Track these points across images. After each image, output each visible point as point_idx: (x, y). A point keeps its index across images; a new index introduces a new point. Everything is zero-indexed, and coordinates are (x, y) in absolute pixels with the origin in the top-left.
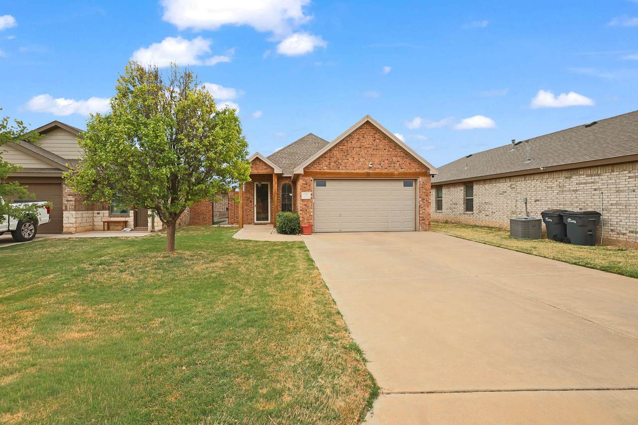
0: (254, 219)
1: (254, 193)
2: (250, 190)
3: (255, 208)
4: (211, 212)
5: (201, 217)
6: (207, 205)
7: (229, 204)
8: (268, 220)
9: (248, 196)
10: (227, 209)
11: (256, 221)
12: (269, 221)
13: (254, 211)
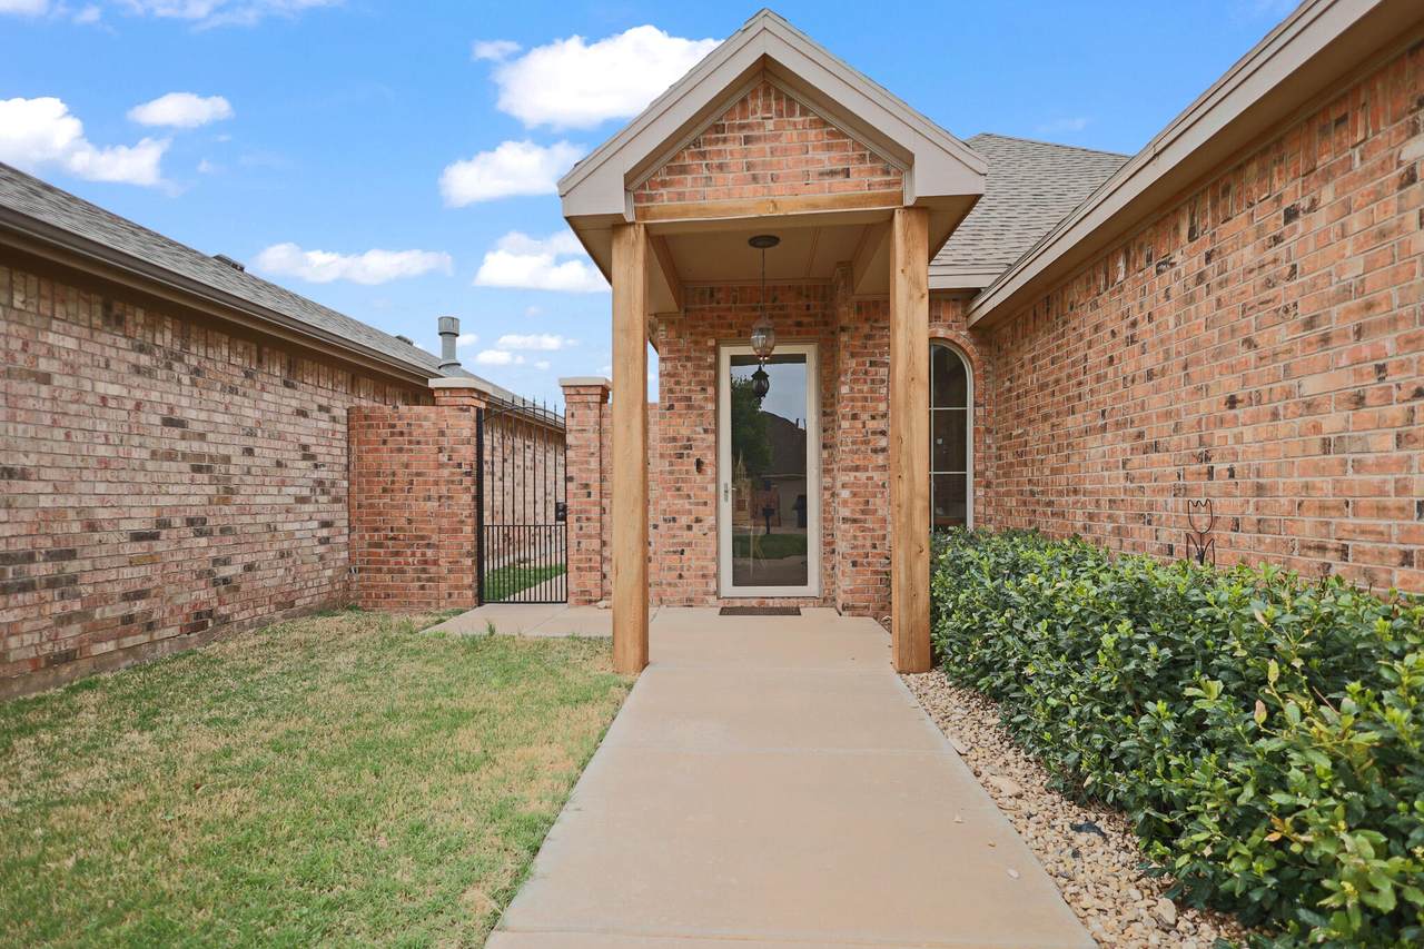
0: (717, 576)
1: (716, 412)
2: (698, 398)
3: (726, 508)
4: (468, 529)
5: (412, 559)
6: (444, 490)
7: (568, 479)
8: (804, 582)
9: (685, 432)
10: (562, 512)
11: (728, 588)
12: (813, 587)
13: (716, 528)
